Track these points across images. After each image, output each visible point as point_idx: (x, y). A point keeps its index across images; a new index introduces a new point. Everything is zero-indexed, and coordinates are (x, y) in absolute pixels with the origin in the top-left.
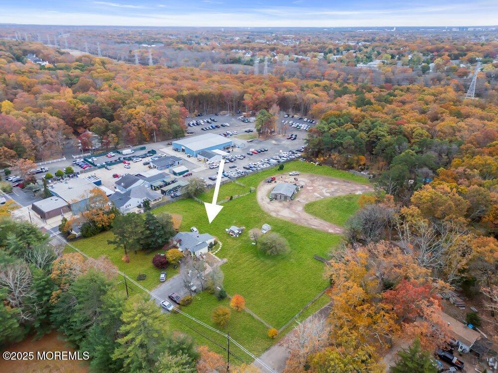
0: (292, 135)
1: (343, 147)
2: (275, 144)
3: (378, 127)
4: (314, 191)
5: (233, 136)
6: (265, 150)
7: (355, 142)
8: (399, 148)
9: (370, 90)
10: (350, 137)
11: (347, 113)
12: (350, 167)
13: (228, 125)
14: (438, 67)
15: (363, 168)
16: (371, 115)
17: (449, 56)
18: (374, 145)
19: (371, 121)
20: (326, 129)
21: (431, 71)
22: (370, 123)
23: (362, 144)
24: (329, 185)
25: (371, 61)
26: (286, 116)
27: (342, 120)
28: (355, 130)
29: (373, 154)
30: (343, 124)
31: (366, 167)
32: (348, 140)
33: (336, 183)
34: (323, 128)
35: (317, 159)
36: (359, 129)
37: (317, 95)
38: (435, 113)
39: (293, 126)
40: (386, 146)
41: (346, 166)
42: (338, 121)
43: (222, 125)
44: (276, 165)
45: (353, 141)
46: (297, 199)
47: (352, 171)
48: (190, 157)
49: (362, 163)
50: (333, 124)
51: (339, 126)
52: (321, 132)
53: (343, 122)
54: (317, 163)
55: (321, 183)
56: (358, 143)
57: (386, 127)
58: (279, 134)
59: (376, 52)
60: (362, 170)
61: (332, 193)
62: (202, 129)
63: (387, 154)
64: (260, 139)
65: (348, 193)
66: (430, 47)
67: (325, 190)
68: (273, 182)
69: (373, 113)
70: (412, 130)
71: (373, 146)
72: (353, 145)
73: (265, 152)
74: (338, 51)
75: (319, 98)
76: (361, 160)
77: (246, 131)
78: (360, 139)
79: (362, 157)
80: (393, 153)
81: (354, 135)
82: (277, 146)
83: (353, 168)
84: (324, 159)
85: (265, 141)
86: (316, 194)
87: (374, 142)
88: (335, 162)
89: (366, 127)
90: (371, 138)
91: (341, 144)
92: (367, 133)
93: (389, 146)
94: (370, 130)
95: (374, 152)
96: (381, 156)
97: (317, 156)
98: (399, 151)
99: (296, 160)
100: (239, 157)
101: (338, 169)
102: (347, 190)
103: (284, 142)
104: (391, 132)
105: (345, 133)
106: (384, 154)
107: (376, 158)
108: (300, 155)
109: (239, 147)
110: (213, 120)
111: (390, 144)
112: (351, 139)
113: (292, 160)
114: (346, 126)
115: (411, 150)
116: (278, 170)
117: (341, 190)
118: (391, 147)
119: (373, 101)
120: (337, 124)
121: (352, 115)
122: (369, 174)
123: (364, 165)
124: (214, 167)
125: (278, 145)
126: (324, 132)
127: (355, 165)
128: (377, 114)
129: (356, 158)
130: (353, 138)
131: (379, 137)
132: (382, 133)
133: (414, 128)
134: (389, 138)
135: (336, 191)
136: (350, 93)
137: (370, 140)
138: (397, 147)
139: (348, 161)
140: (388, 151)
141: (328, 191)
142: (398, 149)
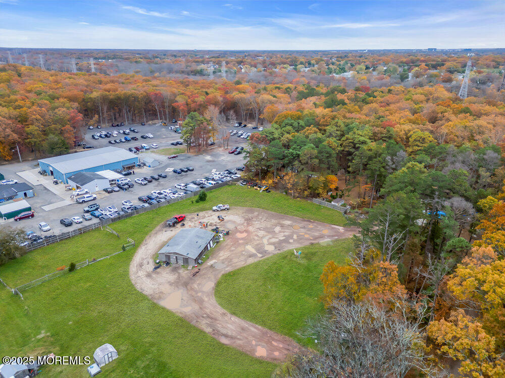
0: (237, 148)
1: (300, 161)
2: (209, 161)
3: (355, 130)
4: (247, 241)
5: (151, 150)
6: (189, 170)
7: (320, 152)
8: (392, 160)
9: (343, 91)
10: (312, 145)
11: (310, 113)
12: (315, 195)
13: (151, 136)
14: (417, 76)
15: (334, 194)
16: (344, 117)
17: (426, 65)
18: (350, 158)
19: (344, 123)
20: (276, 136)
21: (409, 79)
22: (342, 125)
23: (330, 156)
24: (277, 229)
25: (345, 72)
26: (237, 125)
27: (302, 123)
28: (319, 135)
29: (349, 172)
30: (303, 128)
31: (339, 193)
32: (308, 149)
33: (288, 222)
34: (272, 133)
35: (264, 182)
36: (328, 134)
37: (274, 96)
38: (433, 112)
39: (242, 137)
40: (370, 158)
41: (306, 193)
42: (295, 124)
43: (142, 137)
44: (195, 193)
45: (316, 151)
46: (211, 262)
47: (316, 201)
48: (56, 183)
49: (333, 186)
50: (289, 128)
51: (297, 131)
52: (267, 139)
53: (303, 125)
54: (263, 189)
55: (263, 225)
56: (325, 155)
57: (367, 130)
58: (221, 147)
59: (349, 65)
60: (333, 198)
61: (278, 245)
62: (110, 142)
63: (373, 171)
64: (189, 154)
65: (307, 243)
66: (405, 60)
67: (267, 237)
68: (179, 225)
69: (348, 115)
70: (406, 134)
71: (348, 160)
72: (316, 157)
73: (189, 172)
74: (310, 64)
75: (277, 100)
76: (331, 182)
77: (173, 144)
78: (328, 149)
79: (332, 177)
80: (382, 170)
81: (317, 143)
82: (211, 163)
83: (318, 195)
84: (273, 182)
85: (195, 157)
86: (250, 248)
87: (350, 154)
88: (289, 186)
89: (337, 130)
90: (345, 147)
91: (298, 156)
92: (340, 140)
93: (375, 158)
94: (343, 135)
95: (350, 169)
96: (362, 175)
97: (263, 178)
98: (394, 166)
99: (232, 184)
100: (140, 182)
101: (294, 197)
102: (307, 236)
103: (223, 158)
104: (374, 137)
105: (305, 139)
106: (366, 172)
107: (355, 178)
108: (239, 176)
109: (150, 166)
110: (133, 131)
111: (376, 154)
112: (313, 148)
113: (226, 184)
114: (308, 130)
115: (416, 163)
116: (197, 202)
117: (295, 237)
118: (380, 159)
119: (347, 101)
120: (294, 128)
121: (317, 117)
122: (344, 205)
123: (337, 189)
124: (86, 199)
125: (213, 161)
126: (274, 139)
127: (320, 191)
128: (353, 115)
129: (322, 179)
130: (317, 147)
131: (357, 145)
132: (362, 139)
133: (409, 131)
134: (373, 145)
135: (286, 241)
136: (318, 94)
137: (343, 150)
138: (388, 158)
139: (310, 184)
140: (373, 165)
141: (273, 240)
142: (390, 163)
